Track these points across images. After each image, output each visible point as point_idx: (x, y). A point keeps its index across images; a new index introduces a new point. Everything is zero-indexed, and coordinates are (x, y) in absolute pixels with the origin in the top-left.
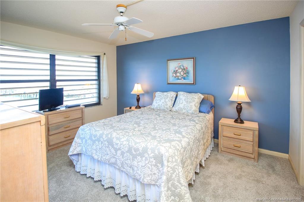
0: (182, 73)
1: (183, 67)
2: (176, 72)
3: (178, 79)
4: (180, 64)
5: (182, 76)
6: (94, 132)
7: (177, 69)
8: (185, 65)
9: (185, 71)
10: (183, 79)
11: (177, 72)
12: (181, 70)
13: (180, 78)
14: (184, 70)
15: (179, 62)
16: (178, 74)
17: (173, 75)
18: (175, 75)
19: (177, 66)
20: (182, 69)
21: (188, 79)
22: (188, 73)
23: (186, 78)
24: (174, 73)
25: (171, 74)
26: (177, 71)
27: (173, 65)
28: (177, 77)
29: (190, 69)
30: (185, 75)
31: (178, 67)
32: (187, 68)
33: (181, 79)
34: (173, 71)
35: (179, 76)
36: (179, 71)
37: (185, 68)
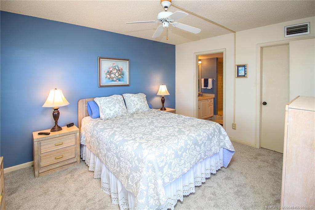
0: (117, 75)
1: (118, 67)
2: (110, 73)
3: (113, 81)
4: (115, 65)
5: (117, 78)
6: (176, 146)
7: (111, 69)
8: (120, 66)
9: (120, 73)
10: (118, 81)
11: (112, 73)
12: (115, 71)
13: (115, 79)
14: (119, 71)
15: (115, 62)
16: (113, 76)
17: (107, 76)
18: (109, 76)
19: (111, 65)
20: (117, 70)
21: (123, 81)
22: (123, 74)
23: (121, 79)
24: (108, 73)
25: (103, 75)
26: (111, 71)
27: (106, 65)
28: (112, 78)
29: (125, 71)
30: (120, 76)
31: (112, 67)
32: (122, 69)
33: (116, 81)
34: (106, 71)
35: (114, 78)
36: (114, 72)
37: (120, 69)
